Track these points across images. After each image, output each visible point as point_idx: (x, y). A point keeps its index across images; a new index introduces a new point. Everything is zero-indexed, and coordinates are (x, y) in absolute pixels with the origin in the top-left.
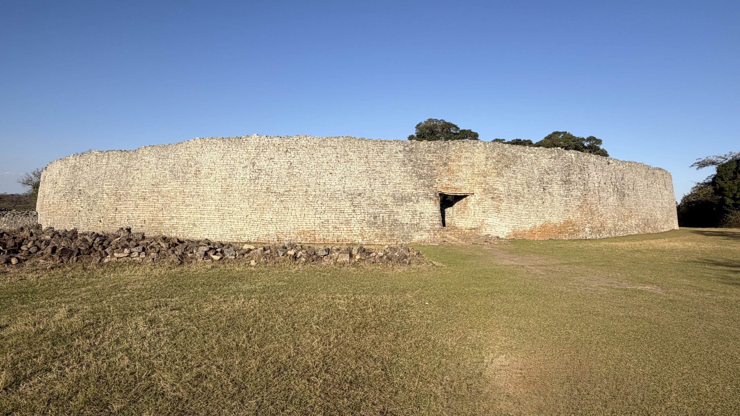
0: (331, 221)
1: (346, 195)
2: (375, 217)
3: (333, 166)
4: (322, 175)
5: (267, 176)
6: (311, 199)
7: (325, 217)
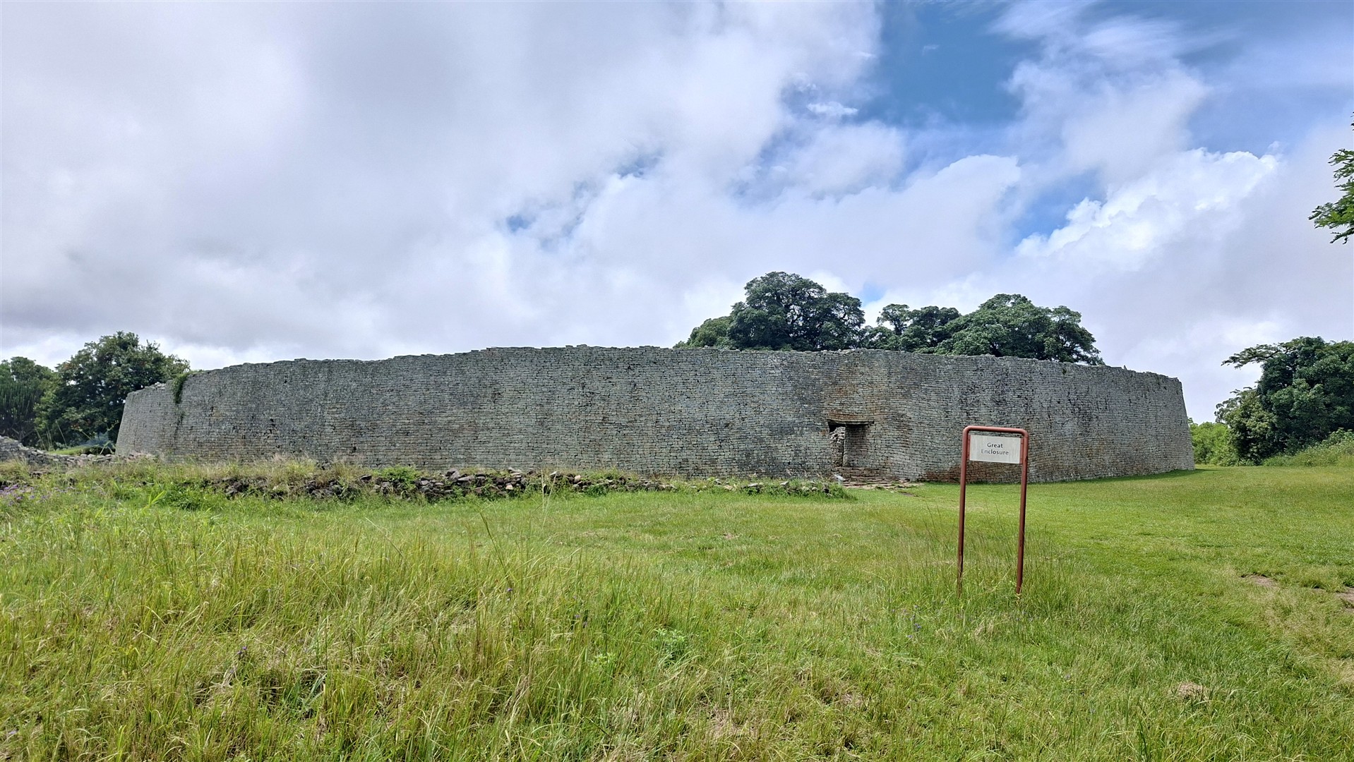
0: (691, 460)
1: (709, 426)
2: (747, 456)
3: (691, 388)
4: (677, 400)
5: (602, 402)
6: (663, 431)
7: (684, 455)
